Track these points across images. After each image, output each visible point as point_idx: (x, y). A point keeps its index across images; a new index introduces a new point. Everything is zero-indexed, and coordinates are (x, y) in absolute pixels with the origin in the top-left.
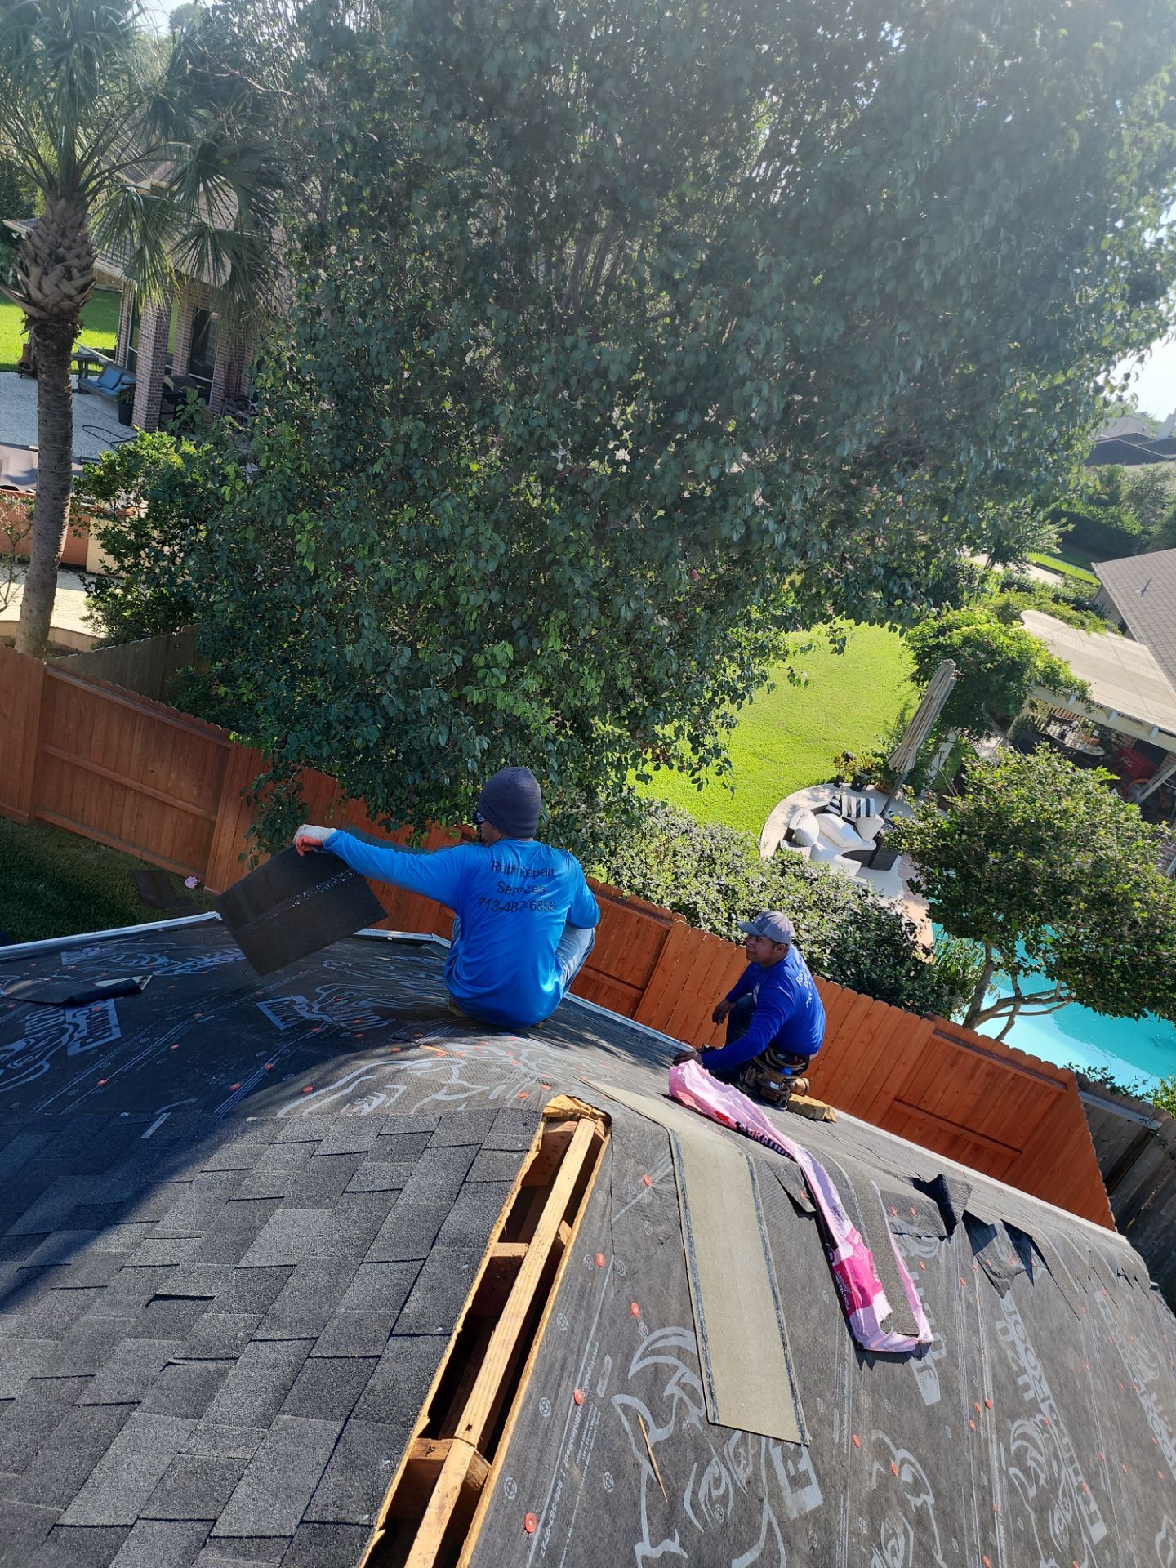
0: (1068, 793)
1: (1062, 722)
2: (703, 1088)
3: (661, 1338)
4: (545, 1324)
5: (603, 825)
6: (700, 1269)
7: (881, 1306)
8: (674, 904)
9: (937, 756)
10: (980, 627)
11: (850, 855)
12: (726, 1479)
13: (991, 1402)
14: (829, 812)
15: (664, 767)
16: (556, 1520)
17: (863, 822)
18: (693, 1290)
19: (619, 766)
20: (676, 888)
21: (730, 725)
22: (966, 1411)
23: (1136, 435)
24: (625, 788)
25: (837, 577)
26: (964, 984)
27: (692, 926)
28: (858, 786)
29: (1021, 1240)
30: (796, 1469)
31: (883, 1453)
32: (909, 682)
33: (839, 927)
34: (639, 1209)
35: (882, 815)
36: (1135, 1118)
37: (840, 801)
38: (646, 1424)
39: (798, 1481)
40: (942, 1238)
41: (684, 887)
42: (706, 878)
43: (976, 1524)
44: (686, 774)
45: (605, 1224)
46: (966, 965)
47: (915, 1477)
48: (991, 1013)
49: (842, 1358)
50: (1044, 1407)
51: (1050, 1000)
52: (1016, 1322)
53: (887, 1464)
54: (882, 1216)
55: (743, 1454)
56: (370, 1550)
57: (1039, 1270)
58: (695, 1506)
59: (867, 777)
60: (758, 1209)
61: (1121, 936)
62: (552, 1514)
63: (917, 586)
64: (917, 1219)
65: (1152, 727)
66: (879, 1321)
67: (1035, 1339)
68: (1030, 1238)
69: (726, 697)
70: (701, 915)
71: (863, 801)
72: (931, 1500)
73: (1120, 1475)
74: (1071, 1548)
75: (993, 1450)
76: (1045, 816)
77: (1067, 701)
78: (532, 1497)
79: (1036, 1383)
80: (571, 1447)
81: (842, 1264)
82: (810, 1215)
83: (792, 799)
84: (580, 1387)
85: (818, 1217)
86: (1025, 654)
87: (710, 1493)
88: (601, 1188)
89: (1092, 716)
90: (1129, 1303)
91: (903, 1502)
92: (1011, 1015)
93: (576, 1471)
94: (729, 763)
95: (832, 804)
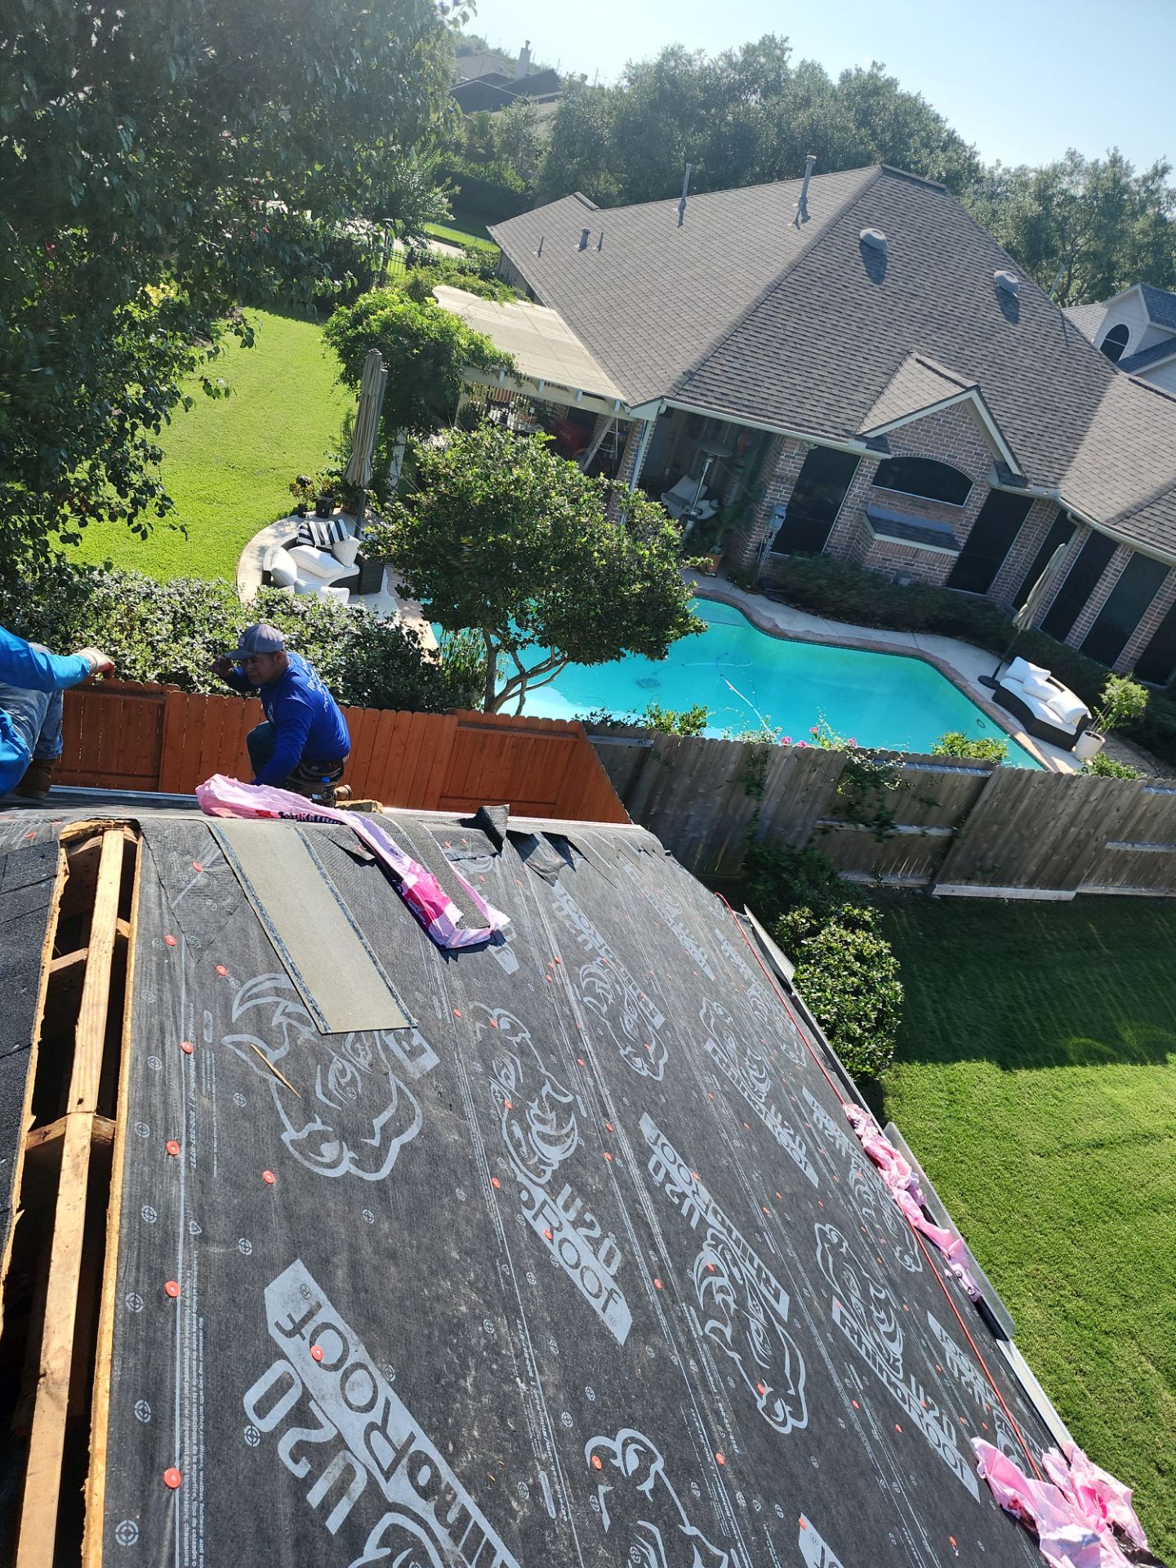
0: (516, 462)
1: (501, 405)
2: (236, 796)
3: (255, 985)
4: (130, 1002)
5: (40, 609)
6: (276, 926)
7: (453, 913)
8: (160, 677)
9: (393, 463)
10: (395, 309)
11: (337, 584)
12: (349, 1068)
13: (560, 959)
14: (301, 544)
15: (92, 521)
16: (197, 1139)
17: (339, 547)
18: (275, 944)
19: (33, 531)
20: (157, 657)
21: (156, 457)
22: (542, 970)
23: (494, 75)
24: (52, 556)
25: (217, 250)
26: (476, 678)
27: (189, 692)
28: (323, 513)
29: (559, 843)
30: (410, 1045)
31: (480, 1015)
32: (341, 384)
33: (344, 652)
34: (197, 891)
35: (356, 536)
36: (634, 743)
37: (309, 530)
38: (262, 1050)
39: (414, 1053)
40: (494, 855)
41: (165, 654)
42: (187, 639)
43: (567, 1041)
44: (121, 522)
45: (165, 911)
46: (473, 661)
47: (511, 1024)
48: (504, 696)
49: (430, 960)
50: (602, 952)
51: (548, 668)
52: (568, 901)
53: (487, 1022)
54: (437, 849)
55: (360, 1047)
56: (13, 1228)
57: (578, 860)
58: (327, 1093)
59: (329, 500)
60: (319, 868)
61: (590, 588)
62: (193, 1136)
63: (309, 251)
64: (469, 846)
65: (576, 392)
66: (454, 923)
67: (585, 909)
68: (564, 838)
69: (138, 421)
70: (195, 678)
71: (332, 524)
72: (528, 1035)
73: (668, 982)
74: (641, 1037)
75: (569, 990)
76: (501, 489)
77: (498, 378)
78: (167, 1130)
79: (592, 937)
80: (193, 1085)
81: (410, 892)
82: (371, 863)
83: (259, 540)
84: (186, 1039)
85: (379, 862)
86: (446, 332)
87: (339, 1082)
88: (149, 882)
89: (523, 391)
90: (651, 869)
91: (507, 1044)
92: (521, 693)
93: (205, 1101)
94: (169, 500)
95: (301, 535)
